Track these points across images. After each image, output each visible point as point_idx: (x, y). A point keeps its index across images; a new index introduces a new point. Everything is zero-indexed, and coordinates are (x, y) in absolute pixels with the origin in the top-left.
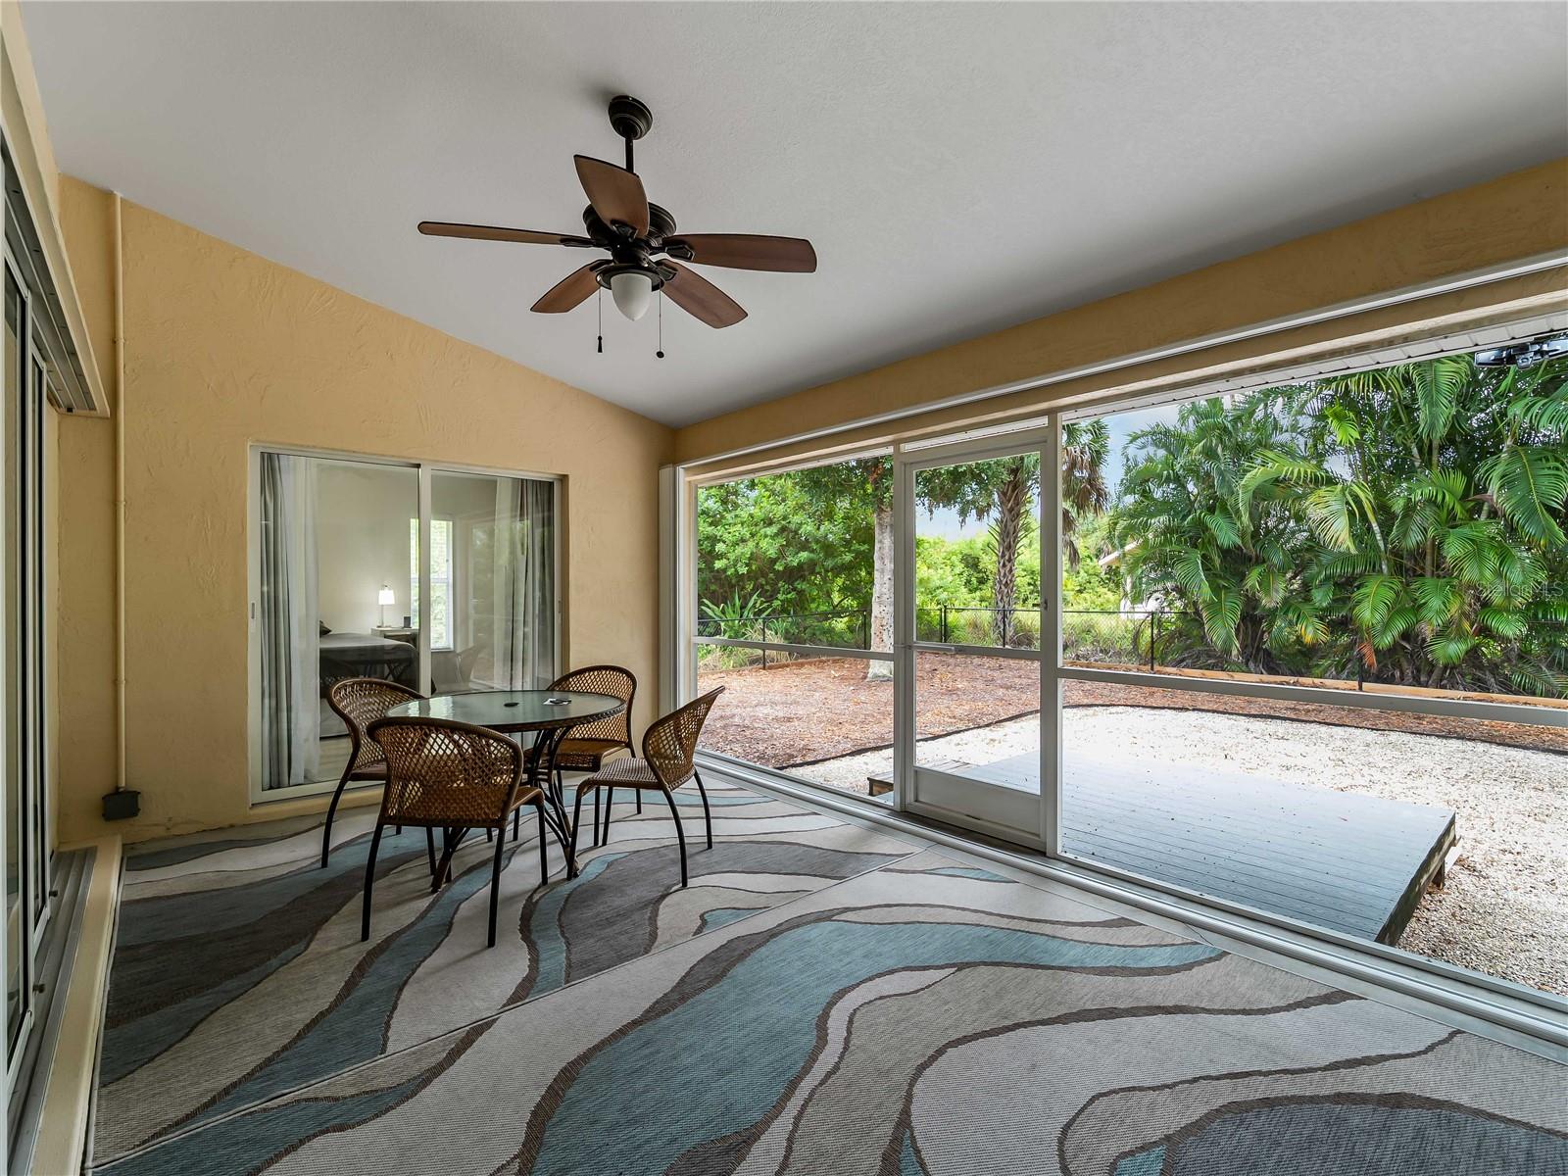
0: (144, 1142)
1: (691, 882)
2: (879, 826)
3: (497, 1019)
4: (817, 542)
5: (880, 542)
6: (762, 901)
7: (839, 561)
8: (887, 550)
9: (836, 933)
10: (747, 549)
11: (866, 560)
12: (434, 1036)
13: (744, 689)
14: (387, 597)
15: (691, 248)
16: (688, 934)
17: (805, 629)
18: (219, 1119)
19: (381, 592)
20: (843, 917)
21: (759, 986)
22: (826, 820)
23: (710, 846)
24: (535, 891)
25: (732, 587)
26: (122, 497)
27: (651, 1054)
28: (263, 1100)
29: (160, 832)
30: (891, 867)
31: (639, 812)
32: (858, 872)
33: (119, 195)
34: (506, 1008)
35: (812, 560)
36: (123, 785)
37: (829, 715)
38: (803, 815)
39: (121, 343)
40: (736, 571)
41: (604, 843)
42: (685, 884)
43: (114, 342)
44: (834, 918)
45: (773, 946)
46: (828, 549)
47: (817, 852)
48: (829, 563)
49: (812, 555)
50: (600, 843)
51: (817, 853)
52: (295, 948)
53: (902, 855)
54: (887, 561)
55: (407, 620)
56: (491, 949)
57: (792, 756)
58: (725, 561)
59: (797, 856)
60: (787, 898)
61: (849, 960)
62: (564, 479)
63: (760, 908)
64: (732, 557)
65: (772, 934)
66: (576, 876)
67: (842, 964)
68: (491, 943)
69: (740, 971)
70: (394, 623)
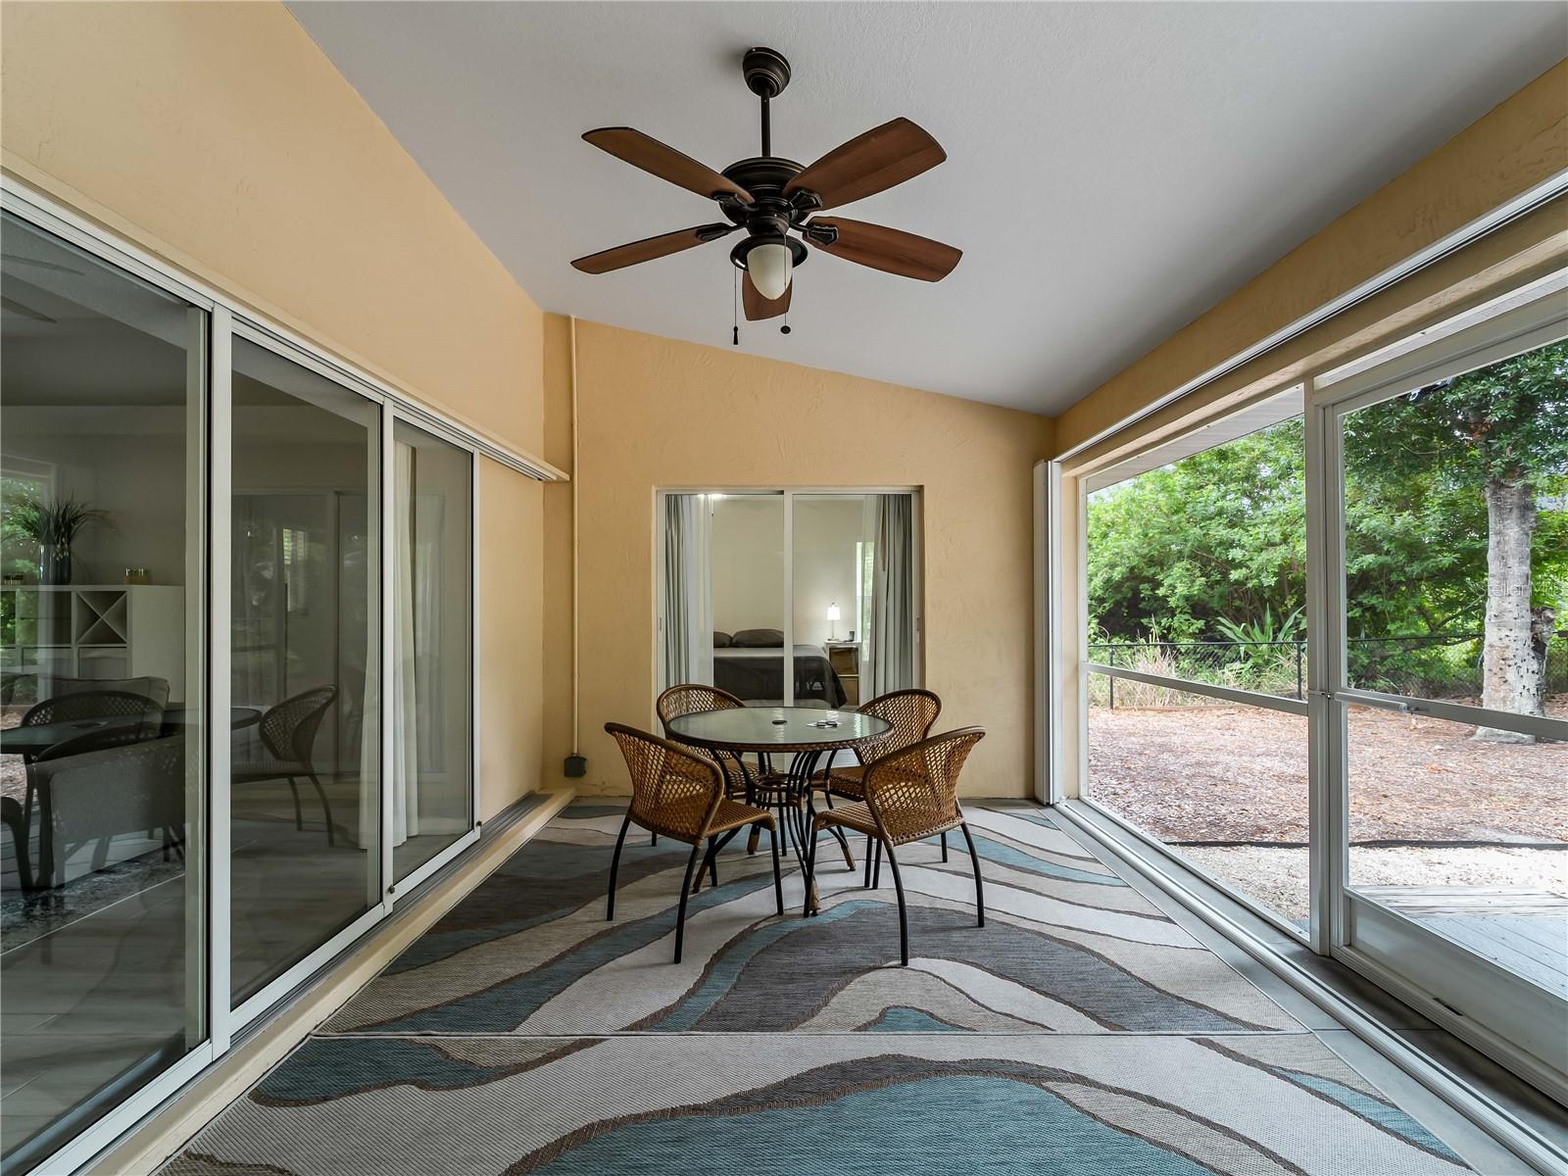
0: (349, 1030)
1: (912, 963)
2: (1257, 970)
3: (605, 1040)
4: (1391, 539)
5: (1499, 533)
6: (975, 1017)
7: (1430, 563)
8: (1512, 544)
9: (1025, 1108)
10: (1278, 555)
11: (1474, 563)
12: (552, 1033)
13: (1254, 733)
14: (834, 613)
15: (811, 192)
16: (849, 1025)
17: (1384, 658)
18: (388, 1035)
19: (829, 609)
20: (1064, 1089)
21: (855, 1134)
22: (1182, 936)
23: (981, 923)
24: (767, 918)
25: (1263, 601)
26: (576, 539)
27: (670, 1155)
28: (418, 1033)
29: (597, 791)
30: (1216, 1039)
31: (945, 860)
32: (1151, 1027)
33: (573, 317)
34: (626, 1033)
35: (1382, 566)
36: (576, 752)
37: (1373, 781)
38: (1149, 917)
39: (575, 427)
40: (1260, 582)
41: (875, 886)
42: (904, 963)
43: (572, 425)
44: (1049, 1084)
45: (927, 1089)
46: (1414, 549)
47: (1118, 976)
48: (1415, 569)
49: (1382, 559)
50: (871, 886)
51: (1115, 978)
52: (568, 910)
53: (1255, 1027)
54: (1513, 562)
55: (852, 633)
56: (674, 966)
57: (1263, 830)
58: (1244, 571)
59: (1081, 973)
60: (1007, 1027)
61: (1007, 1158)
62: (920, 489)
63: (963, 1028)
64: (1254, 565)
65: (942, 1069)
66: (815, 914)
67: (993, 1159)
68: (677, 960)
69: (855, 1103)
70: (841, 637)
